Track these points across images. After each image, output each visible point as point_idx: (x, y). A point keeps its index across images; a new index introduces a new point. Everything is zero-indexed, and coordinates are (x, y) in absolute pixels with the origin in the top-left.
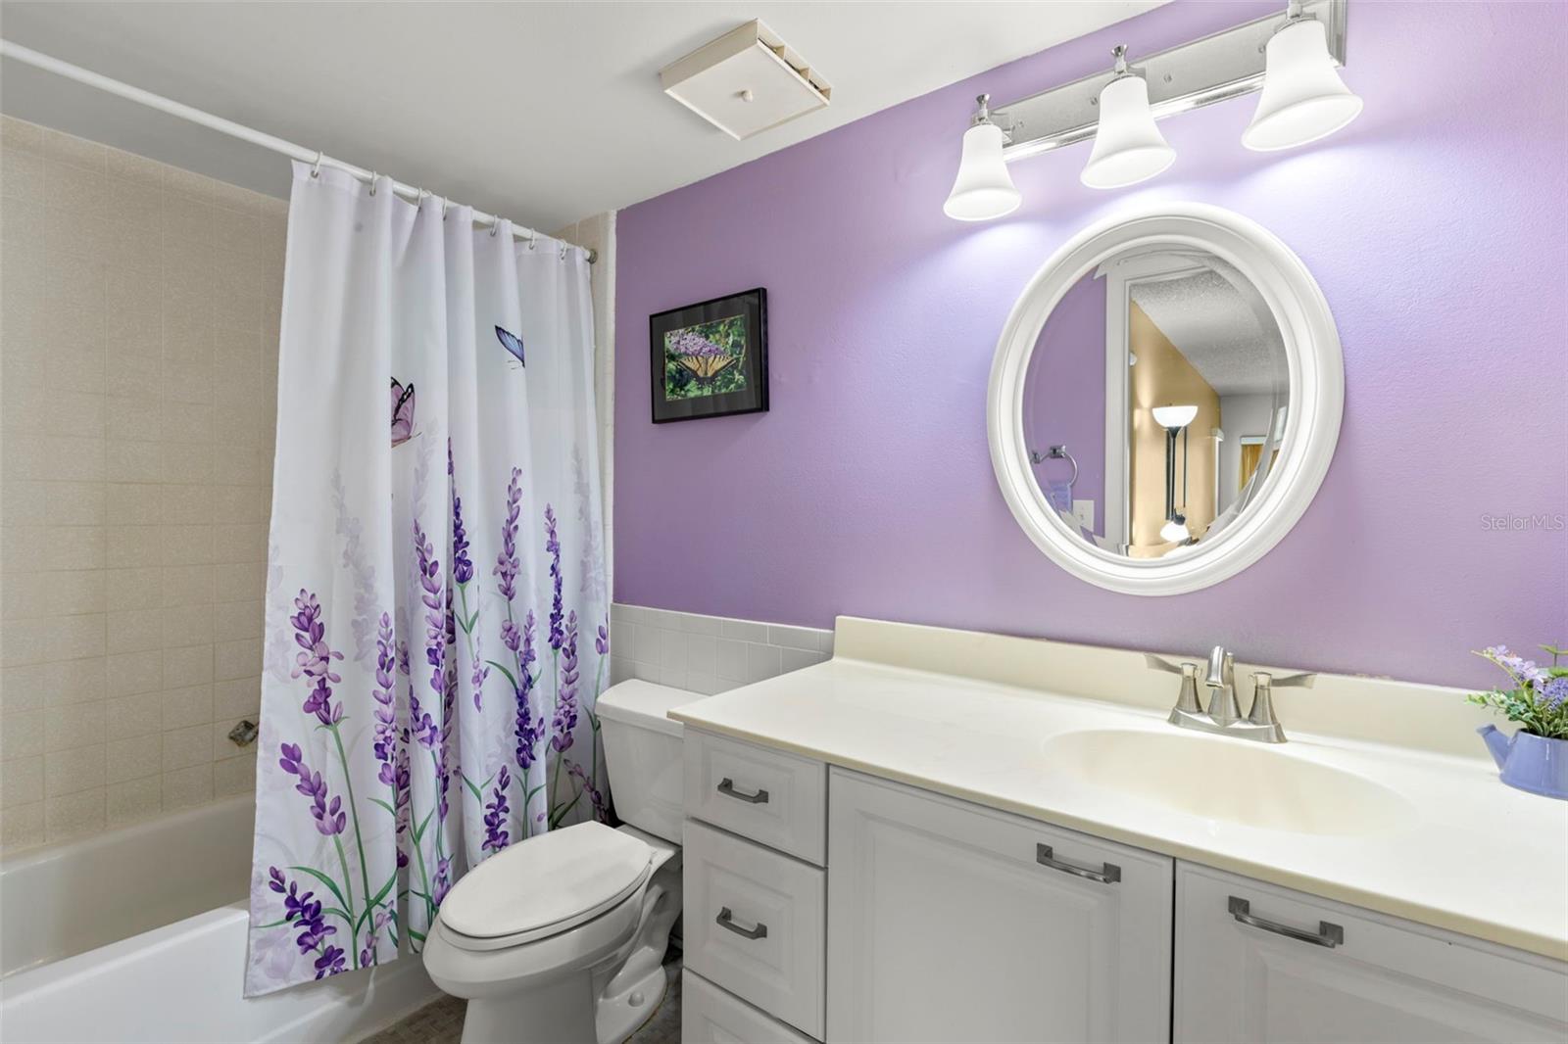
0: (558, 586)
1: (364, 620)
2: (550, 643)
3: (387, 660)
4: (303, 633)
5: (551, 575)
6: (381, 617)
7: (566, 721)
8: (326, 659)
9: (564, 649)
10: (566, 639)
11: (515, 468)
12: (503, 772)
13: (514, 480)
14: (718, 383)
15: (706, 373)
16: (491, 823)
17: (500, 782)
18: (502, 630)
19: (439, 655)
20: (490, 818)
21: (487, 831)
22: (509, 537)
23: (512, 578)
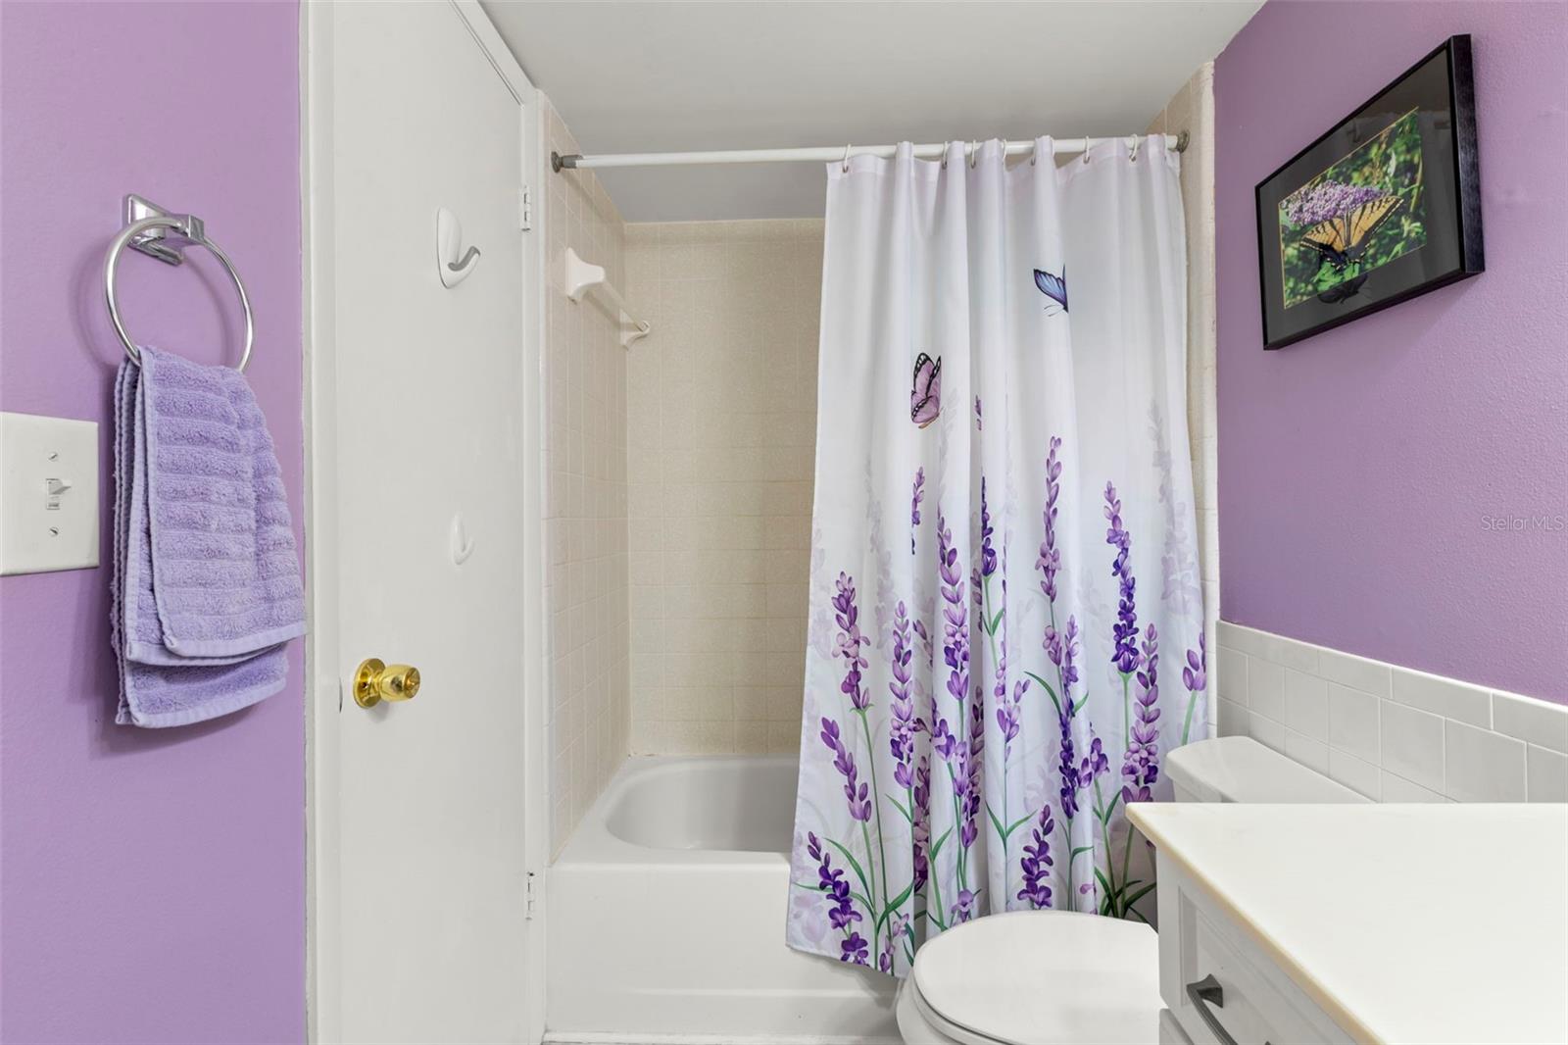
0: (1128, 589)
1: (883, 607)
2: (1115, 664)
3: (903, 652)
4: (842, 615)
5: (1114, 574)
6: (897, 605)
7: (1142, 772)
8: (857, 642)
9: (1140, 675)
10: (1144, 661)
11: (1053, 438)
12: (1046, 813)
13: (1052, 452)
14: (1371, 251)
15: (1348, 242)
16: (1031, 870)
17: (1042, 824)
18: (1045, 638)
19: (958, 656)
20: (1027, 863)
21: (1024, 878)
22: (1049, 524)
23: (1053, 575)
